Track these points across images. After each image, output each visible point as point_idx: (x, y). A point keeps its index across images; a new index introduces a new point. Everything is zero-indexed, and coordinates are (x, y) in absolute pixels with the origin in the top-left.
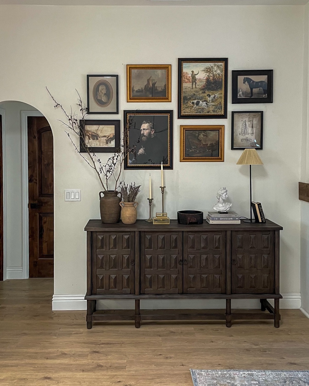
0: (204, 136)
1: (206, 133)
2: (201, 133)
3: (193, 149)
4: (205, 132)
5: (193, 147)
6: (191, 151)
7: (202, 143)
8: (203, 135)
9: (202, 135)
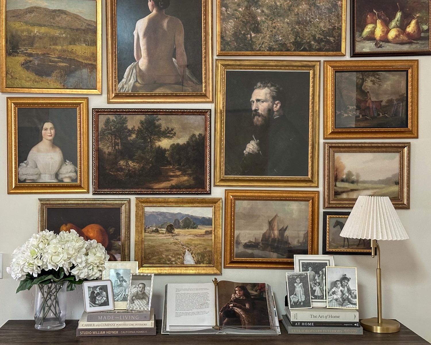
0: (374, 82)
1: (377, 77)
2: (368, 77)
3: (350, 111)
4: (377, 75)
5: (350, 107)
6: (346, 115)
7: (370, 99)
8: (371, 81)
9: (369, 81)
